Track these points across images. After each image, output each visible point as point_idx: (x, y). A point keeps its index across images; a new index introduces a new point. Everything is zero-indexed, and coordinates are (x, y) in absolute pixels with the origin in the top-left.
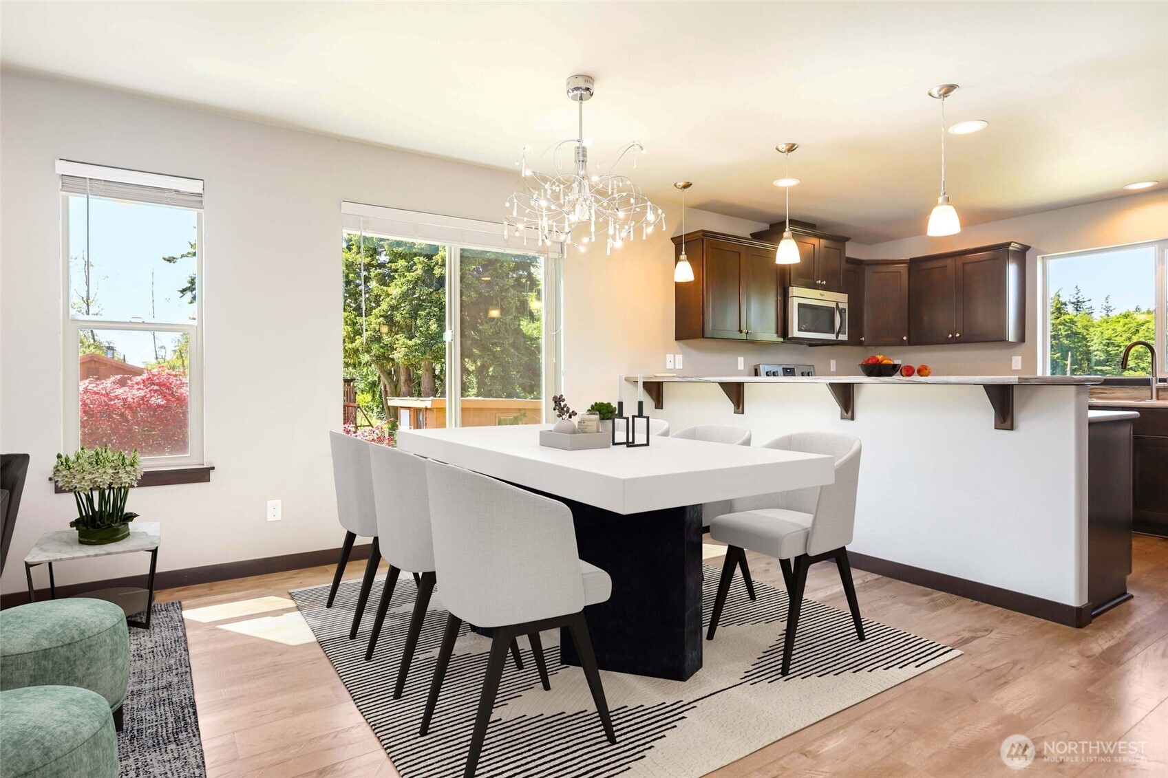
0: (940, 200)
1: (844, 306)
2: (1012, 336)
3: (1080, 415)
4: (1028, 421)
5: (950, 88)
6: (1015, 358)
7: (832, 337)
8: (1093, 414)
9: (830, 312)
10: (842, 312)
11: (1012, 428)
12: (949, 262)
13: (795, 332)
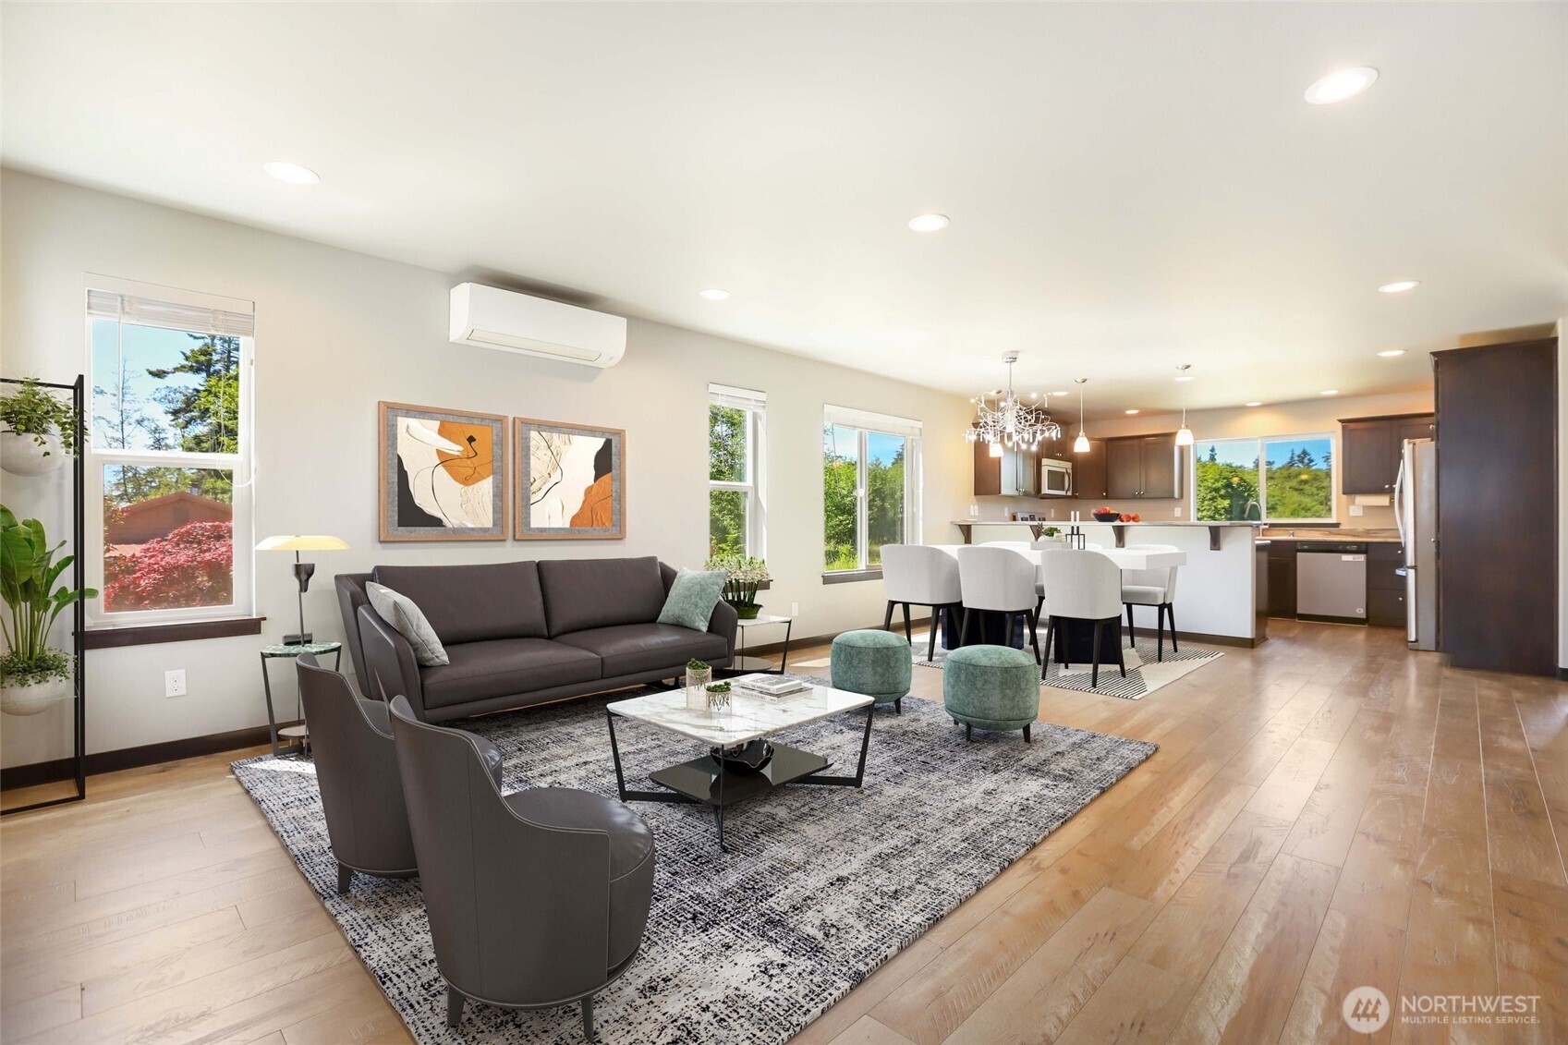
0: (1183, 426)
1: (1070, 471)
2: (1176, 494)
3: (1253, 541)
4: (1228, 544)
5: (1188, 367)
6: (1176, 509)
7: (1063, 493)
8: (1257, 542)
9: (1062, 475)
10: (1069, 474)
11: (1219, 549)
12: (1136, 441)
13: (1045, 490)
